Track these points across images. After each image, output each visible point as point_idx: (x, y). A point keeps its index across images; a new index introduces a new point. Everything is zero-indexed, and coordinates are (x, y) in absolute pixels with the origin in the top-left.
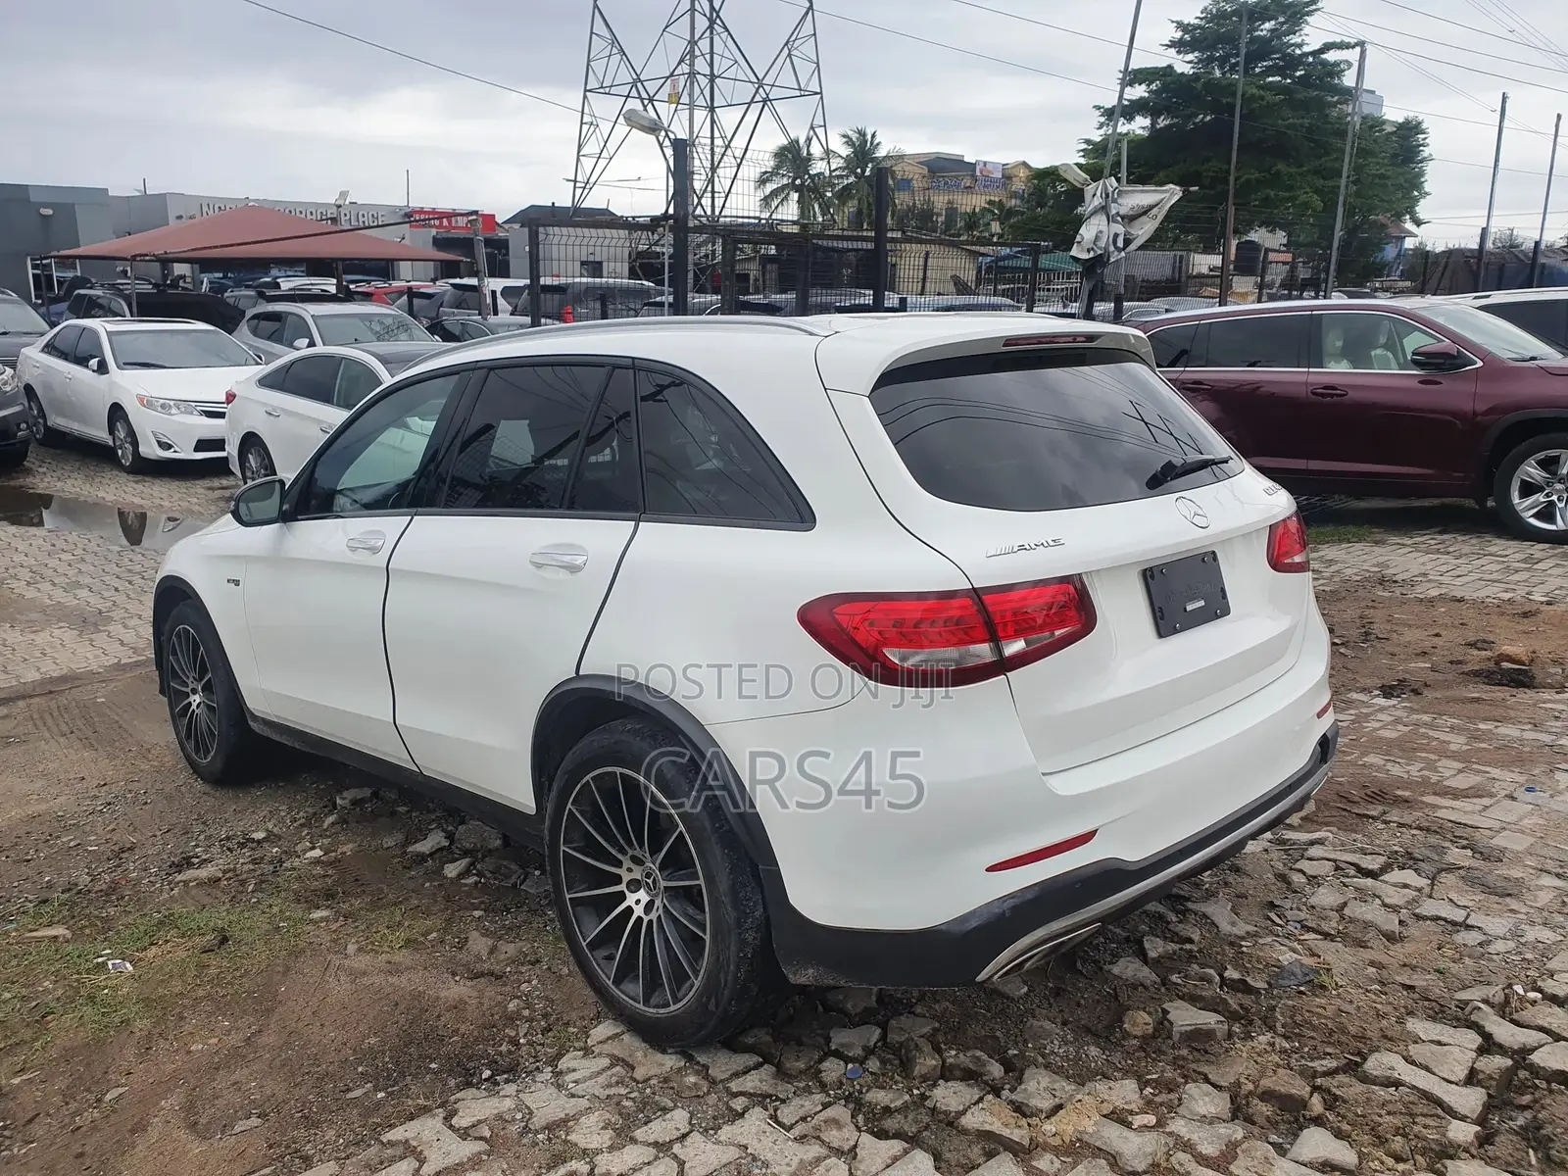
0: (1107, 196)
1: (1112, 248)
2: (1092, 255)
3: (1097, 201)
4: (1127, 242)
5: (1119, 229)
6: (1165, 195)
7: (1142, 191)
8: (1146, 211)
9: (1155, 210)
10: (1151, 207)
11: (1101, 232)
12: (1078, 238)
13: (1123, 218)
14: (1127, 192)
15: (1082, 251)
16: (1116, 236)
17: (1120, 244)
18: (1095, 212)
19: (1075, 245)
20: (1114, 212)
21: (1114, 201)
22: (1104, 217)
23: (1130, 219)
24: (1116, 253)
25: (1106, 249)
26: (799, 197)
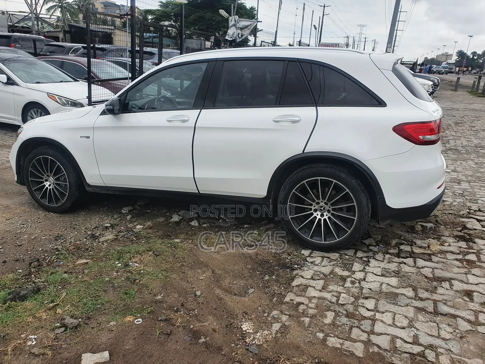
0: (236, 21)
1: (237, 38)
2: (232, 39)
3: (233, 22)
4: (242, 36)
5: (239, 31)
6: (252, 23)
7: (245, 21)
8: (246, 27)
9: (249, 27)
10: (248, 26)
11: (234, 32)
12: (228, 34)
13: (240, 28)
14: (241, 20)
15: (229, 38)
16: (239, 34)
17: (240, 36)
18: (232, 26)
19: (227, 36)
20: (238, 26)
21: (238, 23)
22: (235, 28)
23: (242, 29)
24: (239, 39)
25: (236, 38)
26: (61, 10)
